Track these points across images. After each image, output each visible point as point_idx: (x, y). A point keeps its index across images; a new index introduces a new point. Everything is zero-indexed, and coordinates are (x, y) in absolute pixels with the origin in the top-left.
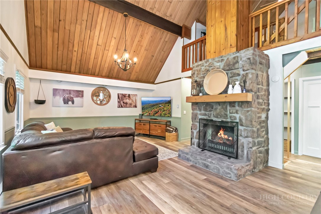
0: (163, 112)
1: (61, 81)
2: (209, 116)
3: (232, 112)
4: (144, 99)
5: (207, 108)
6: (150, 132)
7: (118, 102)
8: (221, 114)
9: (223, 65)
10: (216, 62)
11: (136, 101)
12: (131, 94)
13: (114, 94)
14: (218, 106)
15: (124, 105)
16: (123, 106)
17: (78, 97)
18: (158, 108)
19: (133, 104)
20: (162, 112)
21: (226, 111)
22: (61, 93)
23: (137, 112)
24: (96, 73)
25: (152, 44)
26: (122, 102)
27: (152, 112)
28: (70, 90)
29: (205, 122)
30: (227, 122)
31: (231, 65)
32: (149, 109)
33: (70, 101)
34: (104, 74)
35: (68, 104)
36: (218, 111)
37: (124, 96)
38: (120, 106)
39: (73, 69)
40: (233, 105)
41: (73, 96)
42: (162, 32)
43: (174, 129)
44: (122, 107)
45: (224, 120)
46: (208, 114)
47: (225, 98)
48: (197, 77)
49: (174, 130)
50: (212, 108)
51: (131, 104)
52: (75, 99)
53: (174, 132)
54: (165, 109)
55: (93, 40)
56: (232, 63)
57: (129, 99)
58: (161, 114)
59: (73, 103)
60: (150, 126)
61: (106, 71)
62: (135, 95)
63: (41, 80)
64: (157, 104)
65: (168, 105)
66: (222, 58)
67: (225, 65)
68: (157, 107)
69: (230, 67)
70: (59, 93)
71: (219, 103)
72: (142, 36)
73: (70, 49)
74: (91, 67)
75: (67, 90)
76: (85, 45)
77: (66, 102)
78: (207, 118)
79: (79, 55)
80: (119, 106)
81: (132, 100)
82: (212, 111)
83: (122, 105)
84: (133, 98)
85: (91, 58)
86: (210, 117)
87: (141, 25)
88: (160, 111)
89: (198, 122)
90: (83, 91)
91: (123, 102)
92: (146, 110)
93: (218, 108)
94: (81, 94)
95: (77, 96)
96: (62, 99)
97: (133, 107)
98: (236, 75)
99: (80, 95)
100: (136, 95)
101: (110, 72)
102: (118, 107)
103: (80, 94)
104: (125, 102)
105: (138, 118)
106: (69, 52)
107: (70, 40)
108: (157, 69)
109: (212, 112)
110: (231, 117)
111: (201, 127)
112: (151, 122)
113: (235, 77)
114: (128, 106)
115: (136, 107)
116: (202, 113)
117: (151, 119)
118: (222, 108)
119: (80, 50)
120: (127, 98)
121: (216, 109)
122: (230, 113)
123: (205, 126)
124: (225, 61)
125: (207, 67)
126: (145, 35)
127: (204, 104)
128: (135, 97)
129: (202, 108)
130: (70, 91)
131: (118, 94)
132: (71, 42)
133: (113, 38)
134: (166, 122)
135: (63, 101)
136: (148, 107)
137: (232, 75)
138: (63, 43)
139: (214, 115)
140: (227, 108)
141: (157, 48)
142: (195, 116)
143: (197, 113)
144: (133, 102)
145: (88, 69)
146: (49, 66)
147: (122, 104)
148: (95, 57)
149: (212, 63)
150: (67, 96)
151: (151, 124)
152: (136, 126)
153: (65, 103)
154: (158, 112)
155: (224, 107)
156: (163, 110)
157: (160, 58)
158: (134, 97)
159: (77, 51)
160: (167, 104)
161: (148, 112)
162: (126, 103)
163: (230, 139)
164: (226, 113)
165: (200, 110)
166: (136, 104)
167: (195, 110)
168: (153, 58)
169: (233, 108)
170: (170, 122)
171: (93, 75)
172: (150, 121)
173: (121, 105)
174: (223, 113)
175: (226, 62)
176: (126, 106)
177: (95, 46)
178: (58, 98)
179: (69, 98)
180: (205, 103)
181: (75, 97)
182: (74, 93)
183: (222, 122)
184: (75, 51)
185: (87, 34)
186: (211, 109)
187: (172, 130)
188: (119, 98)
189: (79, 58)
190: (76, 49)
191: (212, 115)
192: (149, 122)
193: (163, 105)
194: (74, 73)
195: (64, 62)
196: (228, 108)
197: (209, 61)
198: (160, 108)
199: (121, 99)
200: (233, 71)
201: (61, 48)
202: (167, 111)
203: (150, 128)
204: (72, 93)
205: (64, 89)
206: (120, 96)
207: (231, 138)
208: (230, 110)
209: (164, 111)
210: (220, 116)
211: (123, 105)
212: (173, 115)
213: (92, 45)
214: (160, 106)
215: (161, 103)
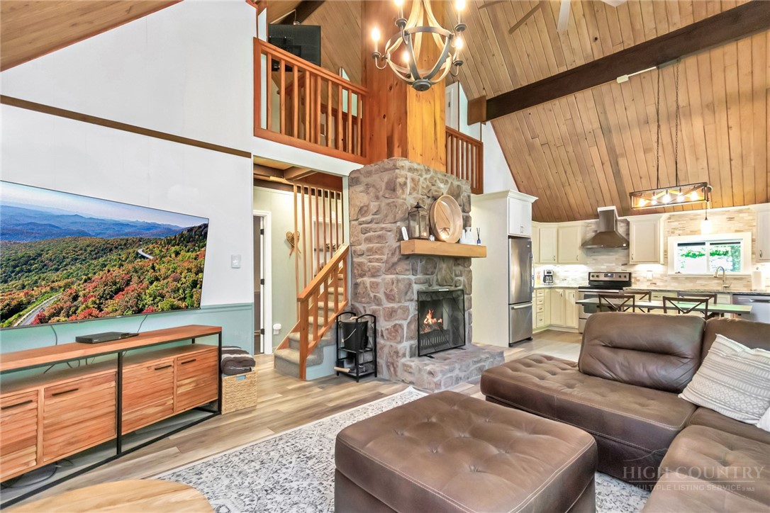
0: (151, 283)
18: (130, 267)
20: (146, 282)
27: (90, 286)
32: (73, 268)
54: (163, 271)
58: (139, 297)
64: (126, 245)
65: (177, 254)
68: (124, 256)
88: (135, 279)
92: (54, 276)
136: (71, 256)
154: (128, 284)
156: (150, 274)
160: (173, 249)
161: (67, 286)
165: (414, 272)
193: (157, 251)
198: (138, 263)
202: (170, 280)
209: (157, 279)
214: (140, 251)
215: (147, 242)
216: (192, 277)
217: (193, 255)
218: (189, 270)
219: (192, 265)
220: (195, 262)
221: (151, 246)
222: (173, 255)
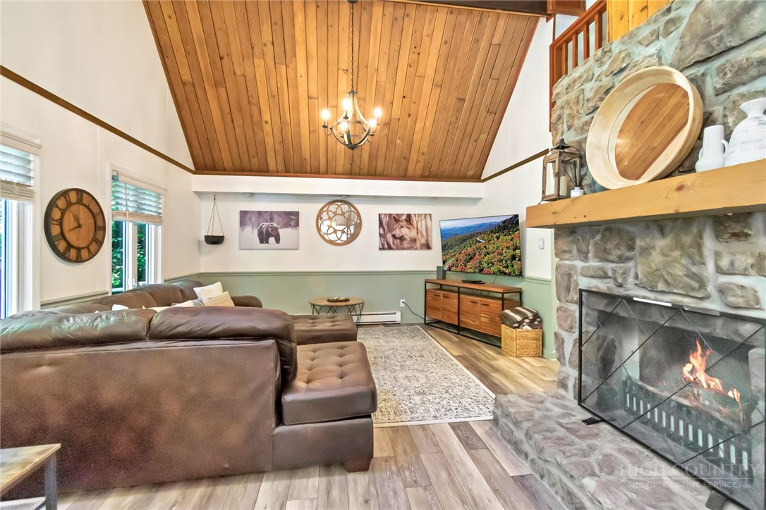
1: (252, 194)
2: (615, 280)
3: (732, 264)
4: (447, 225)
5: (609, 246)
6: (461, 319)
7: (380, 235)
8: (669, 273)
9: (677, 42)
10: (640, 43)
11: (429, 232)
12: (415, 215)
13: (370, 215)
14: (657, 234)
15: (395, 242)
16: (392, 246)
17: (287, 227)
19: (419, 240)
21: (697, 258)
22: (253, 219)
23: (430, 261)
24: (322, 168)
25: (452, 64)
26: (389, 236)
27: (462, 256)
28: (271, 213)
29: (601, 305)
30: (705, 316)
31: (721, 27)
32: (455, 248)
33: (271, 236)
34: (340, 169)
35: (267, 242)
36: (656, 258)
37: (396, 219)
38: (386, 247)
39: (272, 166)
40: (737, 228)
41: (278, 224)
42: (477, 19)
43: (527, 318)
44: (390, 248)
45: (688, 302)
46: (614, 271)
47: (676, 194)
48: (569, 128)
49: (527, 321)
50: (631, 248)
51: (415, 240)
52: (282, 232)
53: (527, 327)
55: (297, 87)
56: (722, 20)
57: (410, 226)
59: (278, 240)
60: (461, 301)
61: (342, 162)
62: (426, 215)
63: (215, 195)
64: (471, 237)
66: (672, 15)
67: (687, 39)
69: (715, 42)
70: (251, 218)
71: (659, 224)
72: (416, 49)
73: (255, 119)
74: (306, 154)
75: (266, 212)
76: (283, 104)
77: (264, 237)
78: (608, 288)
79: (277, 132)
80: (383, 245)
81: (417, 228)
82: (628, 259)
83: (391, 243)
84: (419, 224)
85: (302, 132)
86: (620, 286)
87: (408, 15)
89: (576, 303)
90: (297, 214)
91: (394, 236)
93: (653, 248)
94: (294, 220)
95: (286, 225)
96: (256, 232)
97: (421, 249)
98: (753, 72)
99: (292, 223)
100: (428, 217)
101: (353, 161)
102: (380, 249)
103: (291, 219)
104: (397, 236)
105: (434, 277)
106: (255, 127)
107: (250, 99)
108: (483, 137)
109: (631, 264)
110: (722, 291)
111: (589, 324)
112: (461, 290)
113: (744, 84)
114: (406, 244)
115: (428, 247)
116: (588, 268)
117: (464, 282)
118: (679, 246)
119: (276, 119)
120: (404, 223)
121: (646, 251)
122: (720, 271)
123: (605, 319)
124: (685, 23)
125: (604, 78)
126: (426, 40)
127: (598, 232)
128: (426, 221)
129: (590, 247)
130: (271, 215)
131: (379, 215)
132: (253, 104)
133: (341, 72)
134: (503, 294)
135: (258, 236)
136: (455, 243)
137: (729, 75)
138: (240, 109)
139: (636, 277)
140: (699, 246)
141: (471, 72)
142: (566, 278)
143: (574, 267)
144: (420, 236)
145: (303, 160)
146: (228, 164)
147: (390, 240)
148: (312, 129)
149: (623, 55)
150: (266, 224)
151: (461, 296)
152: (427, 298)
153: (261, 242)
155: (687, 240)
157: (487, 99)
158: (424, 221)
159: (269, 120)
162: (402, 239)
163: (730, 394)
164: (694, 269)
165: (584, 256)
166: (427, 240)
167: (567, 256)
168: (462, 106)
169: (737, 245)
170: (520, 292)
171: (316, 173)
172: (459, 288)
173: (388, 244)
174: (679, 271)
175: (690, 24)
176: (400, 247)
177: (303, 101)
178: (248, 229)
179: (270, 229)
180: (602, 228)
181: (281, 228)
182: (279, 218)
183: (677, 309)
184: (266, 122)
185: (281, 75)
186: (623, 251)
187: (519, 318)
188: (381, 225)
189: (278, 139)
190: (266, 117)
191: (631, 280)
192: (456, 289)
194: (277, 173)
195: (252, 152)
196: (709, 243)
197: (610, 51)
199: (386, 228)
200: (732, 56)
201: (238, 122)
203: (461, 307)
204: (276, 217)
205: (259, 212)
206: (385, 221)
207: (735, 392)
208: (717, 255)
210: (667, 283)
211: (393, 243)
212: (528, 273)
213: (297, 101)
214: (478, 239)
215: (481, 233)
216: (511, 252)
217: (510, 237)
218: (508, 248)
219: (510, 245)
220: (512, 242)
221: (483, 236)
222: (496, 239)
